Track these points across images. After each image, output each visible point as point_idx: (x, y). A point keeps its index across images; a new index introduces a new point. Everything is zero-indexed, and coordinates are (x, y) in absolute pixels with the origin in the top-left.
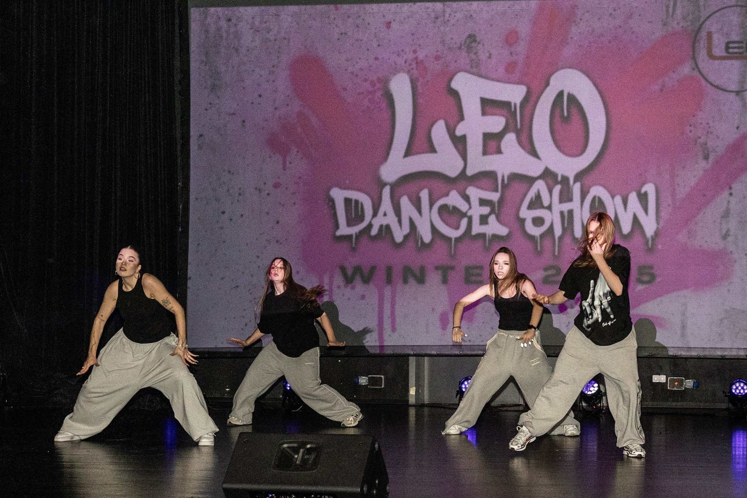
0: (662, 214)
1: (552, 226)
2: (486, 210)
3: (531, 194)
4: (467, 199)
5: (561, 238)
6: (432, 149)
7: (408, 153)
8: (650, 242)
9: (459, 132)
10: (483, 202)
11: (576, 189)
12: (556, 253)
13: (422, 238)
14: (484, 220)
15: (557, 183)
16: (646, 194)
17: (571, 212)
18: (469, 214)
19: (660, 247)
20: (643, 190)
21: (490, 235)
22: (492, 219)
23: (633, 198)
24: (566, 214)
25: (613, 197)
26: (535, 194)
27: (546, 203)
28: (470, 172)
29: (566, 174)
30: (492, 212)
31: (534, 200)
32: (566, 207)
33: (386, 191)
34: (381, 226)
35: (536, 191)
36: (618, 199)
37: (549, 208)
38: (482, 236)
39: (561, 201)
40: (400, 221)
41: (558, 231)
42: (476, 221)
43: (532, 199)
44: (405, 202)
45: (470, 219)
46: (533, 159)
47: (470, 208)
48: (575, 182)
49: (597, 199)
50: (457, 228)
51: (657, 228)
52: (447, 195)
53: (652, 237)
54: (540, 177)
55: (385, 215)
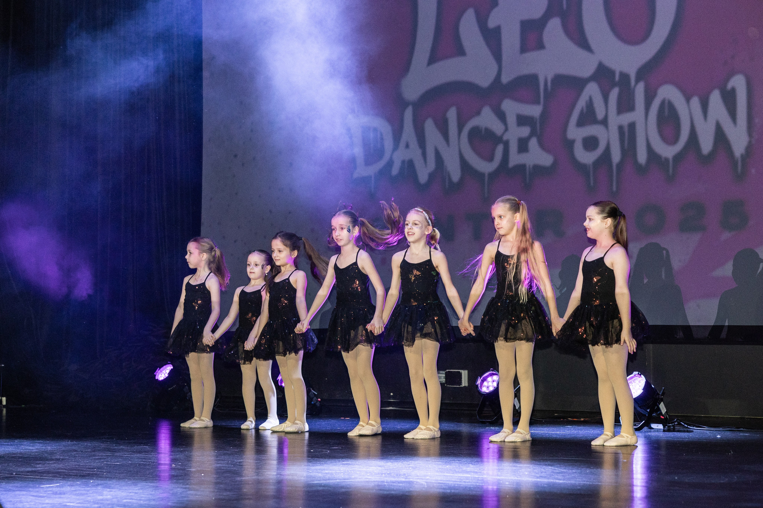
0: (757, 120)
1: (608, 148)
2: (525, 131)
3: (581, 103)
4: (502, 116)
5: (620, 165)
6: (460, 51)
7: (433, 60)
8: (740, 164)
9: (492, 24)
10: (522, 120)
11: (640, 91)
12: (614, 189)
13: (449, 176)
14: (523, 145)
15: (613, 85)
16: (733, 90)
17: (632, 126)
18: (505, 138)
19: (753, 171)
20: (729, 86)
21: (531, 167)
22: (533, 143)
23: (715, 98)
24: (626, 129)
25: (688, 99)
26: (586, 102)
27: (600, 115)
28: (505, 79)
29: (625, 70)
30: (533, 133)
31: (585, 111)
32: (626, 119)
33: (408, 114)
34: (403, 162)
35: (587, 98)
36: (695, 102)
37: (604, 122)
38: (521, 168)
39: (620, 110)
40: (424, 155)
41: (616, 156)
42: (513, 147)
43: (582, 111)
44: (430, 126)
45: (506, 144)
46: (582, 53)
47: (506, 130)
48: (637, 81)
49: (666, 104)
50: (490, 158)
51: (750, 142)
52: (478, 113)
53: (742, 156)
54: (593, 78)
55: (407, 146)
